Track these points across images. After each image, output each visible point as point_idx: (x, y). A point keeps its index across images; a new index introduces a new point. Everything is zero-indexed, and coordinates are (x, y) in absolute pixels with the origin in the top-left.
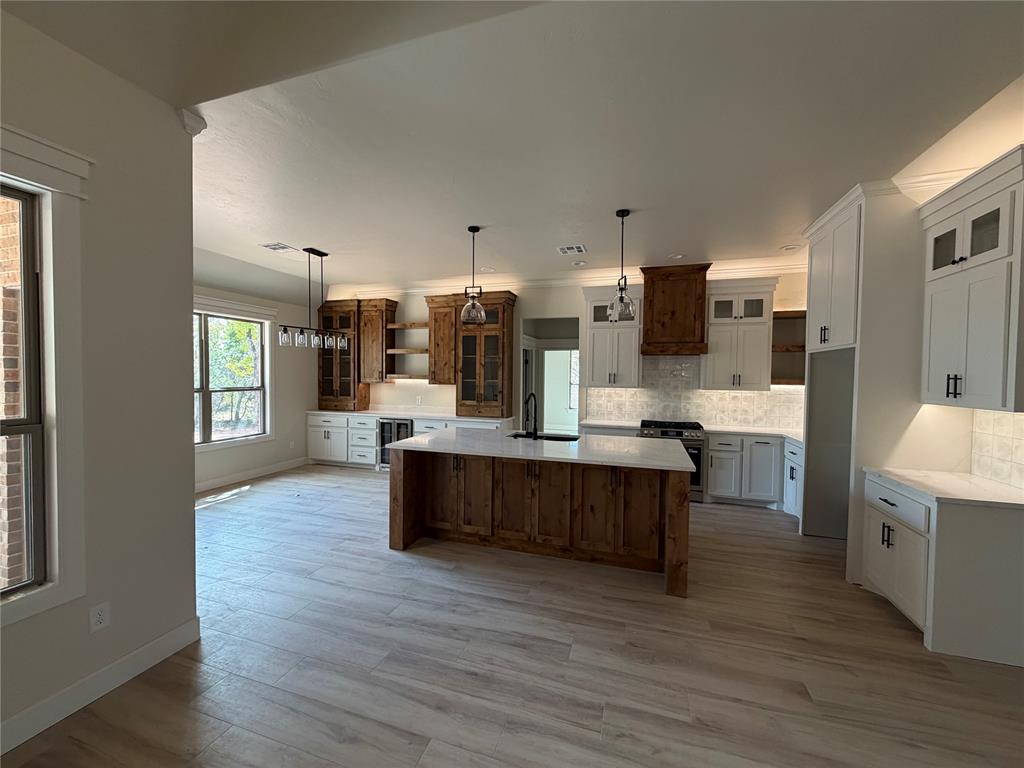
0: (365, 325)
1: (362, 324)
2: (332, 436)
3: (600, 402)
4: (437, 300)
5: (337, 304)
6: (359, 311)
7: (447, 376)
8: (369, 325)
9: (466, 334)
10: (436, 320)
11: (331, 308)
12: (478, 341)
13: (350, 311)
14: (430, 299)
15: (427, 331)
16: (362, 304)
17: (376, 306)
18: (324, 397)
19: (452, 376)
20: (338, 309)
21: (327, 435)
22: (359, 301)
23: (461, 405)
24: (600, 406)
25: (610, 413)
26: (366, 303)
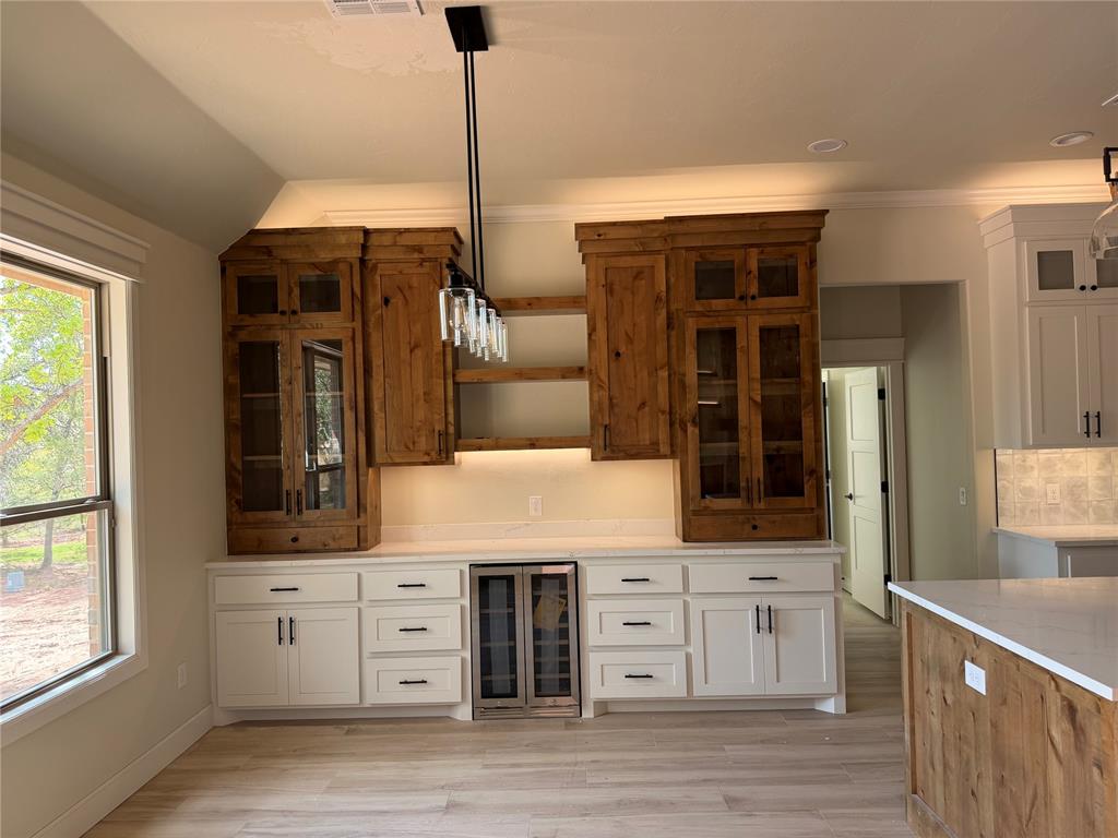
0: (386, 301)
1: (375, 299)
2: (302, 632)
3: (1028, 483)
4: (613, 233)
5: (292, 239)
6: (362, 261)
7: (646, 438)
8: (397, 300)
9: (705, 323)
10: (609, 289)
11: (268, 251)
12: (741, 342)
13: (336, 262)
14: (591, 236)
15: (580, 320)
16: (374, 240)
17: (419, 249)
18: (250, 516)
19: (663, 436)
20: (296, 256)
21: (287, 631)
22: (366, 232)
23: (695, 513)
24: (1028, 492)
25: (1054, 508)
26: (387, 240)
